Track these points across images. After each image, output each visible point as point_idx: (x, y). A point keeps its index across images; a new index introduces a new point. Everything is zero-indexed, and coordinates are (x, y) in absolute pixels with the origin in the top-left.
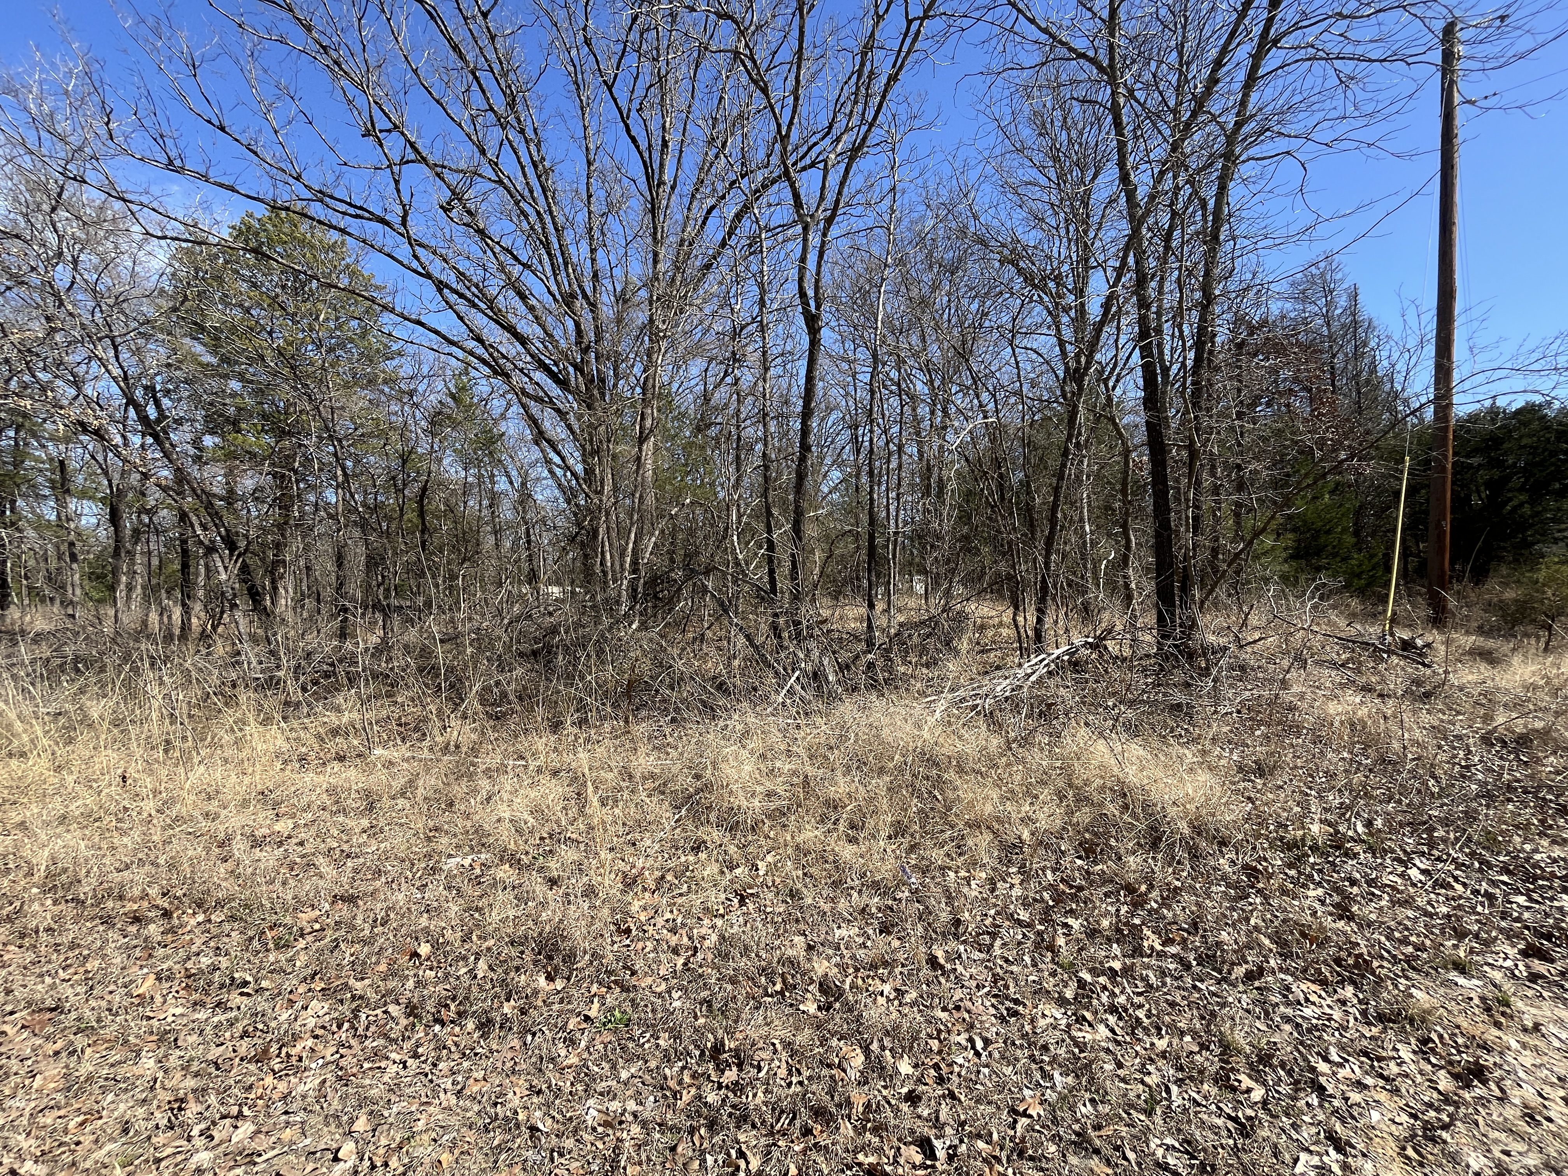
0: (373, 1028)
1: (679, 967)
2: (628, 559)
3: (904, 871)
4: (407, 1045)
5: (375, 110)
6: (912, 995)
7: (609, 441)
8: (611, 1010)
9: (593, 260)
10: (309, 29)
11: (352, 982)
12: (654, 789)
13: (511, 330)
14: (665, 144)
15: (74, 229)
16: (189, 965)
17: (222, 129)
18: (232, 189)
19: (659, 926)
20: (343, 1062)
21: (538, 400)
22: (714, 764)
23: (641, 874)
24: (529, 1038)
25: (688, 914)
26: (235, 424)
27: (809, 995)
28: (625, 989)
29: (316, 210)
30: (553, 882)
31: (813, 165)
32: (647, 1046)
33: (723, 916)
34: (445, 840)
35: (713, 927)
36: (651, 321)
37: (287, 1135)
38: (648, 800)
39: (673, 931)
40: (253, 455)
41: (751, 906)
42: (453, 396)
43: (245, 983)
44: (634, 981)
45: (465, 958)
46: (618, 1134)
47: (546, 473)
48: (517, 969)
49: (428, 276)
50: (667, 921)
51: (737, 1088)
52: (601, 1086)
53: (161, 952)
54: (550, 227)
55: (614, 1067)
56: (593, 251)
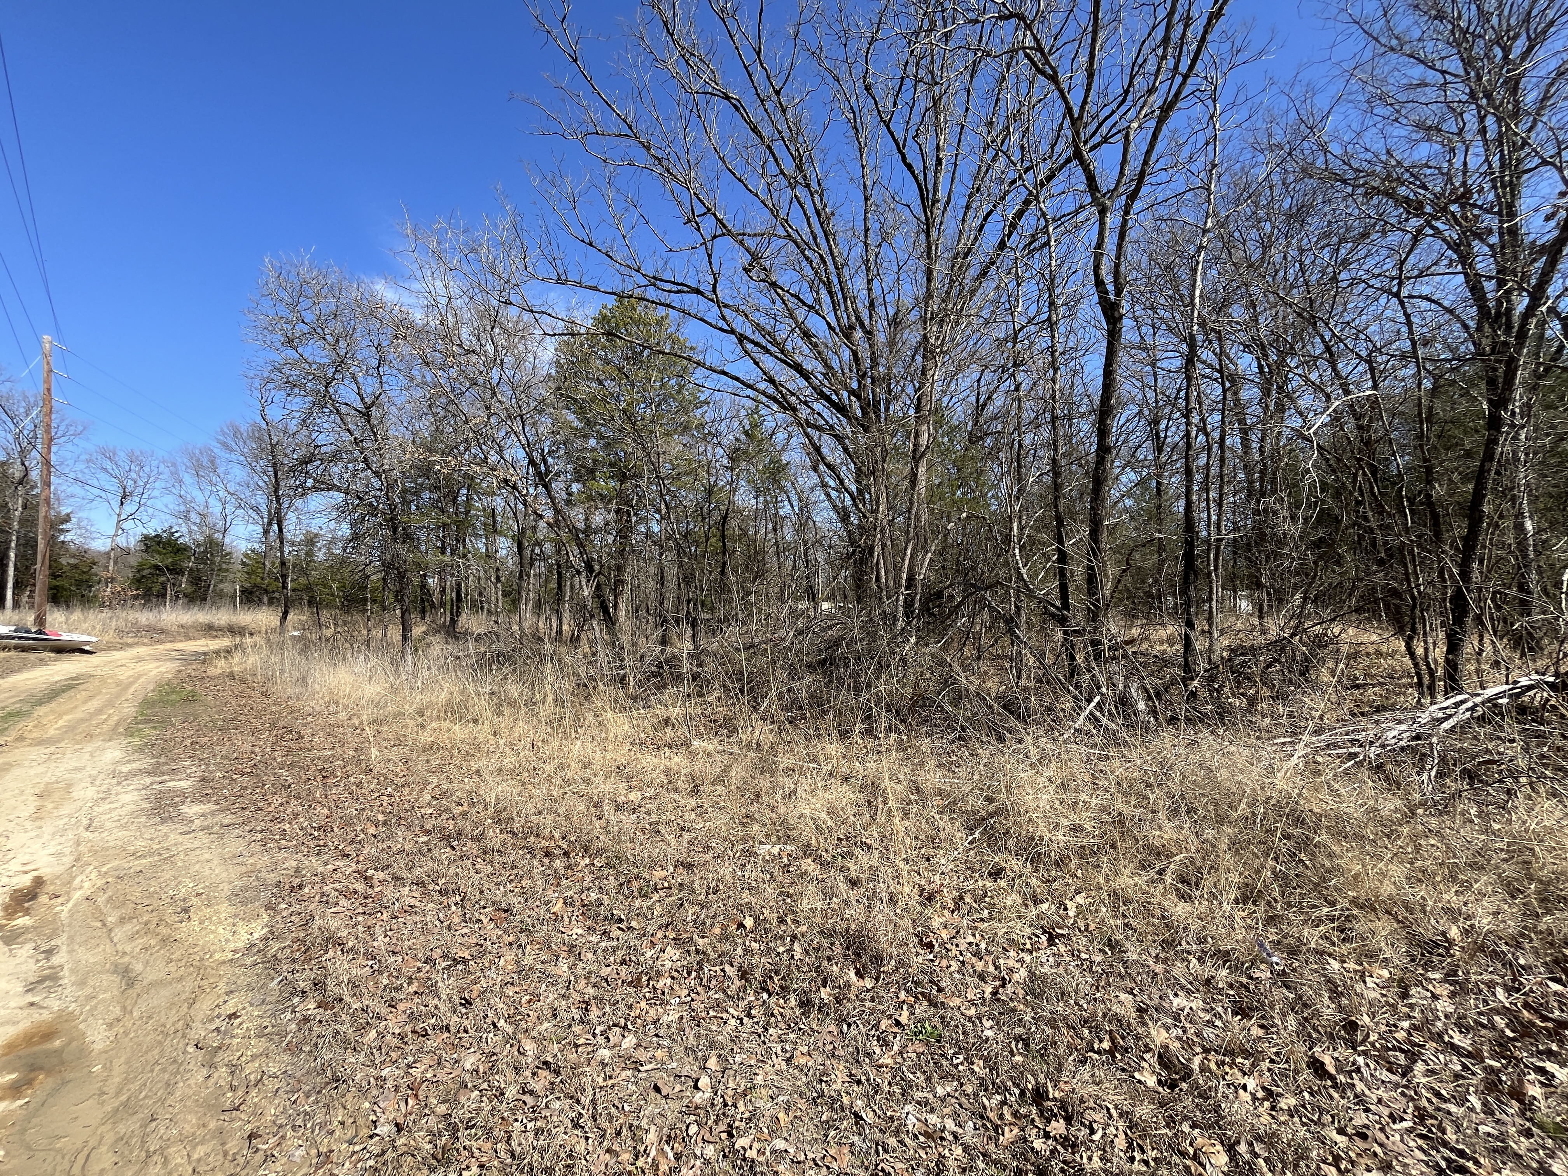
0: (714, 982)
1: (987, 995)
2: (905, 575)
3: (1261, 945)
4: (743, 1004)
5: (695, 201)
6: (1288, 1101)
7: (884, 461)
8: (921, 1021)
9: (870, 290)
10: (648, 148)
11: (695, 937)
12: (944, 807)
13: (797, 368)
14: (939, 161)
15: (502, 341)
16: (584, 897)
17: (591, 244)
18: (595, 289)
19: (962, 948)
20: (694, 1005)
21: (819, 429)
22: (1009, 788)
23: (939, 891)
24: (845, 1027)
25: (992, 941)
26: (592, 472)
27: (1144, 1064)
28: (933, 1004)
29: (651, 293)
30: (854, 883)
31: (1105, 140)
32: (961, 1068)
33: (1030, 952)
34: (756, 827)
35: (1022, 961)
36: (925, 338)
37: (659, 1054)
38: (937, 817)
39: (977, 954)
40: (602, 497)
41: (1062, 949)
42: (746, 433)
43: (620, 920)
44: (941, 998)
45: (783, 938)
46: (940, 1149)
47: (823, 497)
48: (829, 959)
49: (732, 332)
50: (970, 944)
51: (1067, 1142)
52: (918, 1095)
53: (564, 882)
54: (831, 268)
55: (928, 1079)
56: (869, 282)
